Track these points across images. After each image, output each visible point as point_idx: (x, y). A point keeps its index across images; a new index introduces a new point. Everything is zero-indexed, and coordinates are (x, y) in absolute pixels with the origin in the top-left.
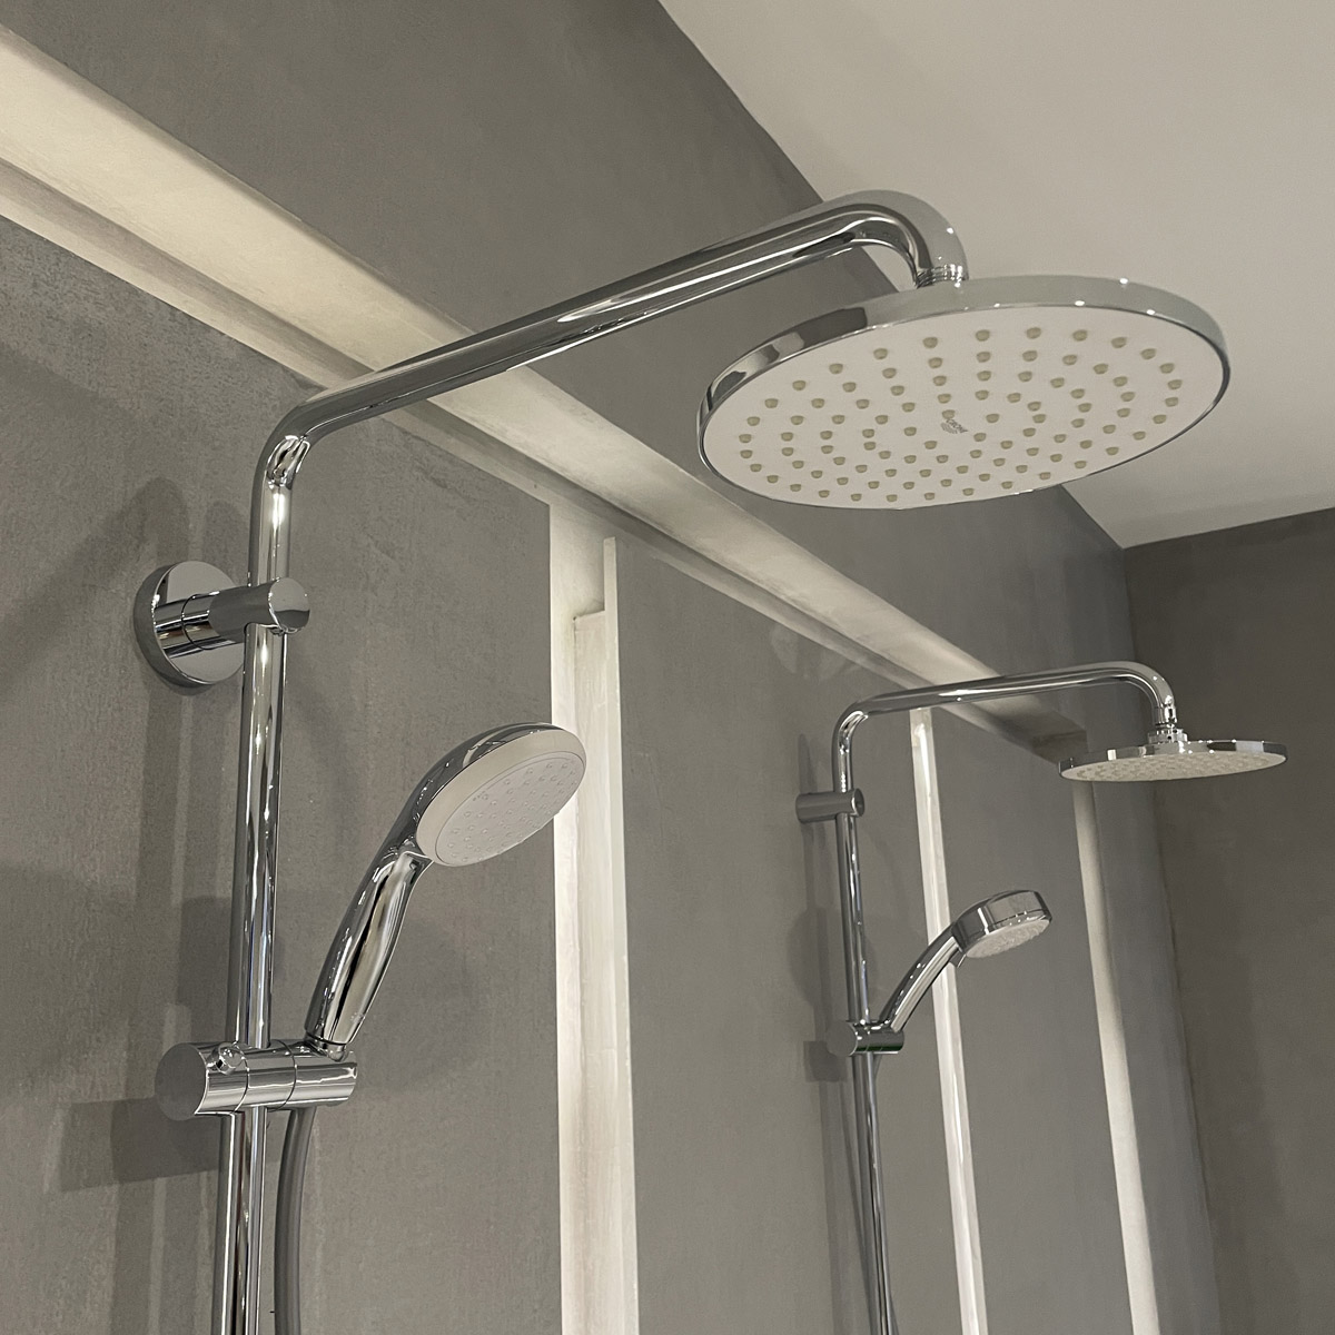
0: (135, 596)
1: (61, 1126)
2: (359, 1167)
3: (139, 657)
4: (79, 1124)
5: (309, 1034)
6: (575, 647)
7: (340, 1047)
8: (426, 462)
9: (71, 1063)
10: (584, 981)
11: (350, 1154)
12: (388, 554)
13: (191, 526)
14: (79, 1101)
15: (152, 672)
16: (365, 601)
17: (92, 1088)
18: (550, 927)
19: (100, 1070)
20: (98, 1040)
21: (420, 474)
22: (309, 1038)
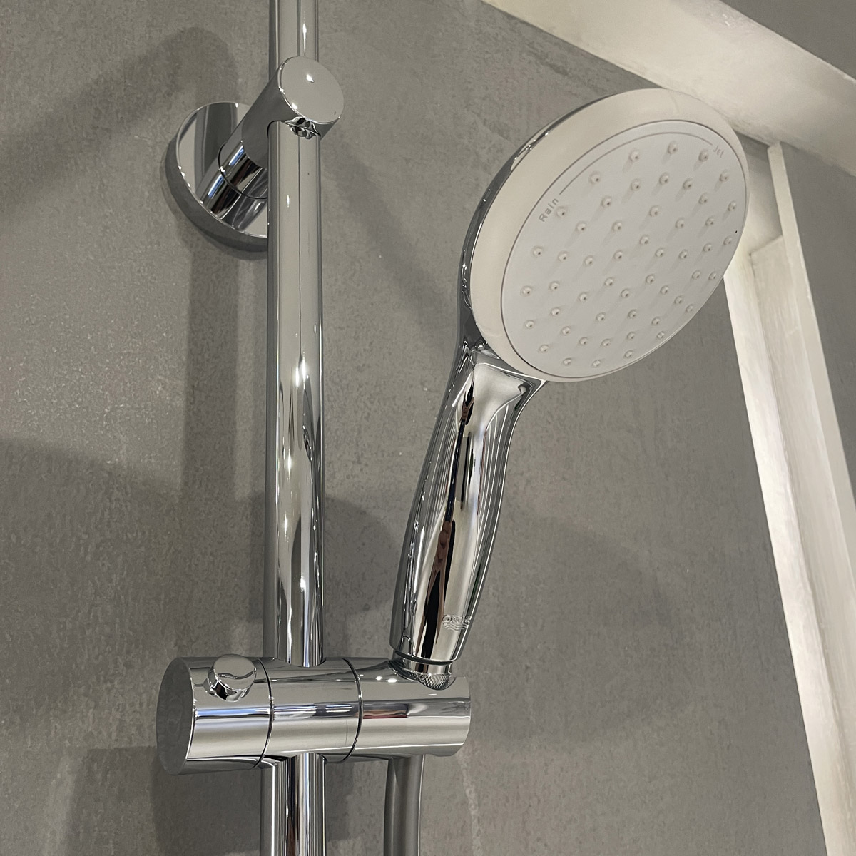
0: (167, 145)
1: (70, 780)
2: (538, 840)
3: (175, 212)
4: (99, 777)
5: (396, 652)
6: (755, 281)
7: (440, 667)
8: (539, 48)
9: (86, 695)
10: (823, 626)
11: (524, 823)
12: (500, 132)
13: (240, 80)
14: (100, 746)
15: (194, 230)
16: (477, 179)
17: (120, 730)
18: (765, 548)
19: (132, 705)
20: (128, 665)
21: (532, 58)
22: (397, 656)
